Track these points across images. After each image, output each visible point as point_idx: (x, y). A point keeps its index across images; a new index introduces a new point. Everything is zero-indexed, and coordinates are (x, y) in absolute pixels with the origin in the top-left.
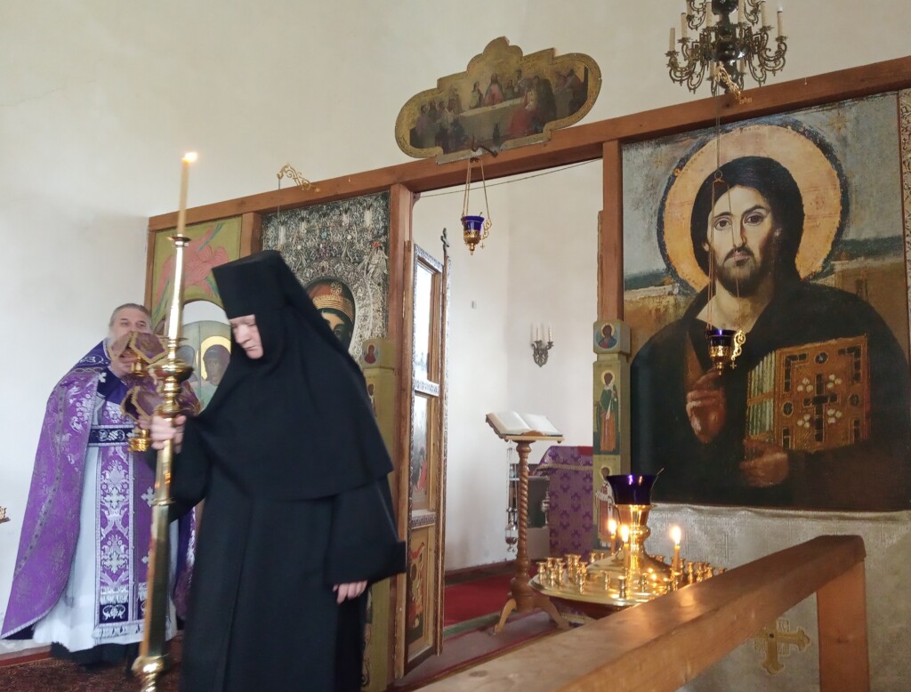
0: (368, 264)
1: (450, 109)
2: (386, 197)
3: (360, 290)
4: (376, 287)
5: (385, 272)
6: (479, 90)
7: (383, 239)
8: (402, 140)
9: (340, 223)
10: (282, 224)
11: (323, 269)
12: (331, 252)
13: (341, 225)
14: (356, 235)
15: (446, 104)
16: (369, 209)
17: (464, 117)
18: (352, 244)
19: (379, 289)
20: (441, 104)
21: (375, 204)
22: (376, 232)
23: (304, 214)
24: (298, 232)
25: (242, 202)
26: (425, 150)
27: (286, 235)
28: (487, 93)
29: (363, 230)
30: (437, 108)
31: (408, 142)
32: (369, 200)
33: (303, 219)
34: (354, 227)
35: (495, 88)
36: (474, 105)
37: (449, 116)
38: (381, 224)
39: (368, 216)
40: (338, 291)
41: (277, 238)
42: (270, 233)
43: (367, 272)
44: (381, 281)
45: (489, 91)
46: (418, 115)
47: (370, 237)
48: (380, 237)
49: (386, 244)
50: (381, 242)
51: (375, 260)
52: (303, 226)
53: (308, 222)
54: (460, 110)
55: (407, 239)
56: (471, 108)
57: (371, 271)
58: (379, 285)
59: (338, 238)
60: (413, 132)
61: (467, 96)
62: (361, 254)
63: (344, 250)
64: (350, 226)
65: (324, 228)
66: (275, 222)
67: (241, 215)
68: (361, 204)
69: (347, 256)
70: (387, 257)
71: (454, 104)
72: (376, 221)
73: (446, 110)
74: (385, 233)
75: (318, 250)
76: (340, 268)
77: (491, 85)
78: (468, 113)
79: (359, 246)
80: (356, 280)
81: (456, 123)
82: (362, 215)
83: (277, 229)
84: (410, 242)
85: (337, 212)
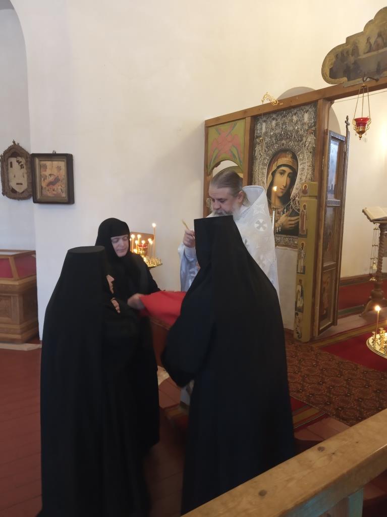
0: (306, 142)
1: (352, 55)
2: (315, 106)
3: (301, 155)
4: (309, 154)
5: (314, 146)
6: (370, 43)
7: (313, 128)
8: (325, 75)
9: (292, 120)
10: (264, 122)
11: (283, 144)
12: (287, 136)
13: (292, 122)
14: (299, 127)
15: (350, 52)
16: (307, 112)
17: (361, 59)
18: (297, 131)
19: (311, 155)
20: (347, 52)
21: (310, 110)
22: (310, 124)
23: (274, 116)
24: (272, 126)
25: (245, 111)
26: (338, 79)
27: (266, 127)
28: (374, 44)
29: (303, 124)
30: (345, 55)
31: (328, 75)
32: (307, 108)
33: (274, 119)
34: (299, 122)
35: (380, 40)
36: (366, 51)
37: (352, 59)
38: (313, 121)
39: (306, 116)
40: (290, 156)
41: (261, 129)
42: (258, 126)
43: (305, 146)
44: (312, 150)
45: (376, 42)
46: (334, 60)
47: (306, 128)
48: (312, 127)
49: (315, 131)
50: (312, 130)
51: (309, 140)
52: (274, 123)
53: (277, 120)
54: (358, 55)
55: (326, 128)
56: (365, 53)
57: (307, 145)
58: (311, 152)
59: (291, 128)
60: (331, 70)
61: (362, 46)
62: (302, 136)
63: (294, 134)
64: (297, 122)
65: (284, 123)
66: (261, 120)
67: (245, 118)
68: (303, 110)
69: (295, 138)
70: (315, 138)
71: (355, 51)
72: (310, 119)
73: (350, 56)
74: (315, 126)
75: (281, 135)
76: (291, 143)
77: (377, 38)
78: (363, 56)
79: (301, 132)
80: (299, 150)
81: (355, 63)
82: (303, 116)
83: (261, 124)
84: (327, 130)
85: (291, 115)
